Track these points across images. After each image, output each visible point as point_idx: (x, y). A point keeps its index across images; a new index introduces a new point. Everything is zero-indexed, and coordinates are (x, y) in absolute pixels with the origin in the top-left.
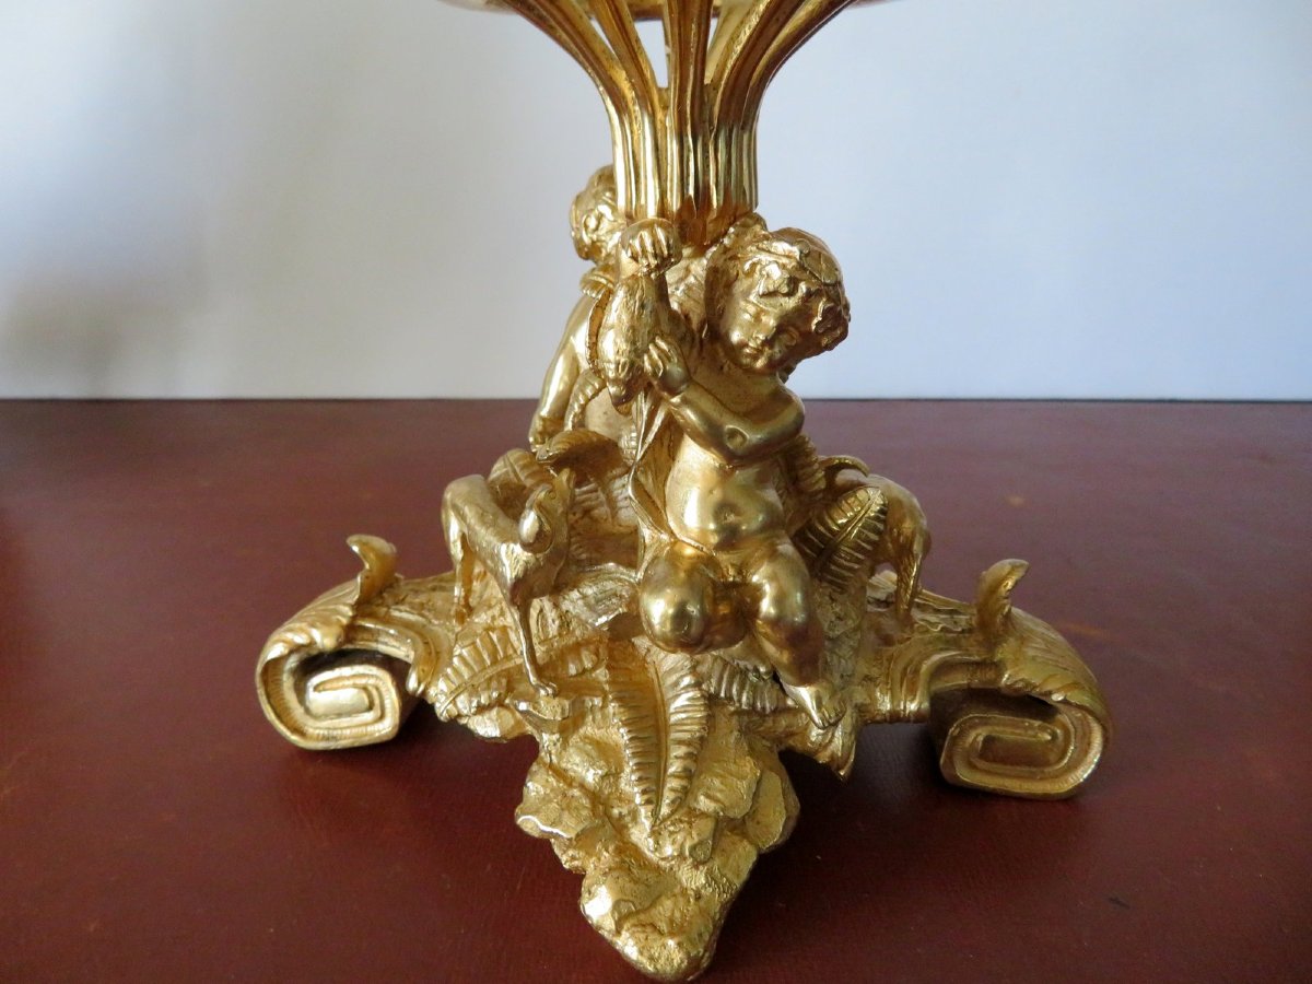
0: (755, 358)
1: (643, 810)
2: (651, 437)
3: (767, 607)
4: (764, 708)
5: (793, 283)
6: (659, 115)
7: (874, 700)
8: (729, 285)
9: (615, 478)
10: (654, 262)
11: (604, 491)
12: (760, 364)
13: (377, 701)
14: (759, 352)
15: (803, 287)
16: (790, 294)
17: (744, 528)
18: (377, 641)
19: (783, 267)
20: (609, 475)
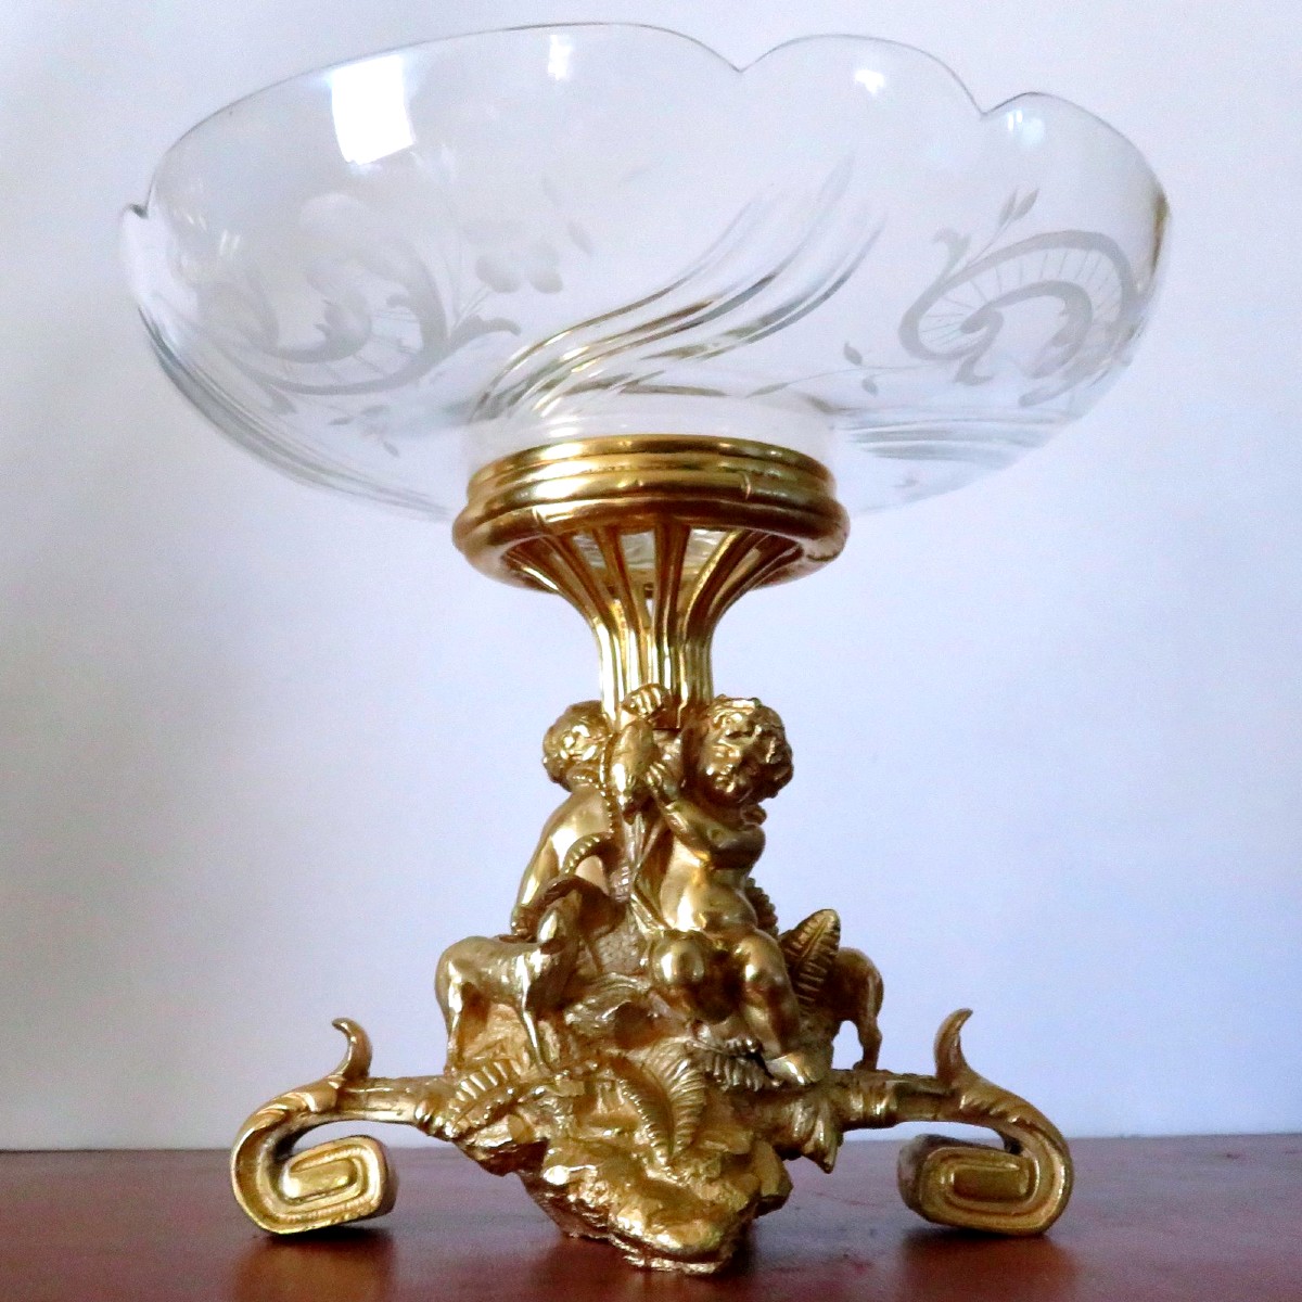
0: (727, 784)
1: (658, 1153)
2: (648, 849)
3: (750, 971)
4: (753, 1086)
5: (751, 724)
6: (642, 633)
7: (848, 1102)
8: (701, 739)
9: (601, 936)
10: (651, 710)
11: (591, 949)
12: (730, 788)
13: (360, 1173)
14: (729, 777)
15: (758, 730)
16: (749, 734)
17: (726, 918)
18: (365, 1109)
19: (743, 714)
20: (596, 933)
